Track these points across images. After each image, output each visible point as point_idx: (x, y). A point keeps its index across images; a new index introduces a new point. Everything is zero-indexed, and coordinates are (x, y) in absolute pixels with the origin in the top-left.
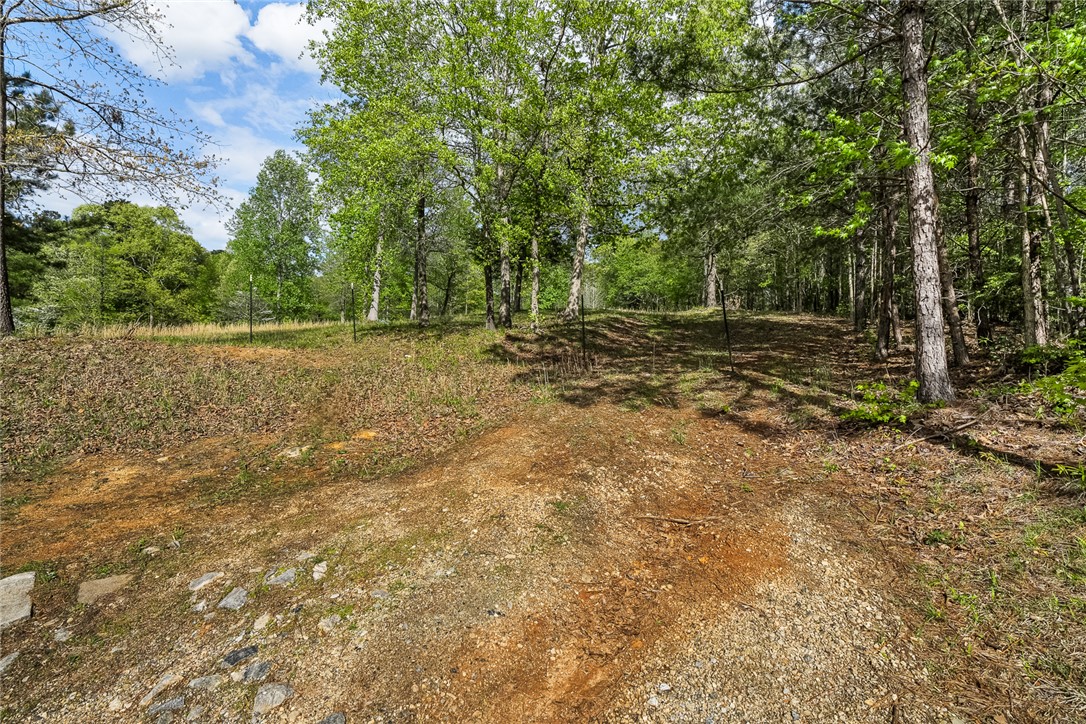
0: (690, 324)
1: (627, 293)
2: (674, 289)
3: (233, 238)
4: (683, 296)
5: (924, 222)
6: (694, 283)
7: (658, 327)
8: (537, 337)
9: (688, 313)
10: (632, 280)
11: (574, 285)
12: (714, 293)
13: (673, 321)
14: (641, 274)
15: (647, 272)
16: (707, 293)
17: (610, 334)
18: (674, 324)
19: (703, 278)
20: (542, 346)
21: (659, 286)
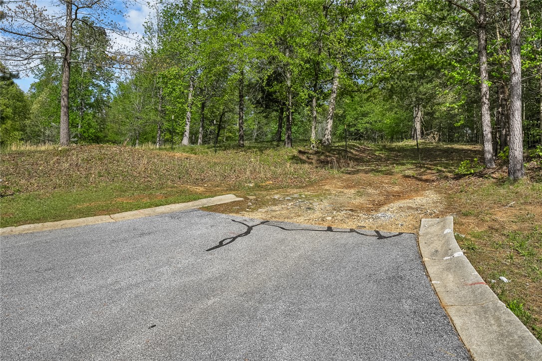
0: (401, 150)
1: (352, 129)
2: (390, 127)
3: (37, 81)
4: (397, 132)
5: (485, 103)
6: (406, 122)
7: (381, 150)
8: (314, 152)
9: (401, 144)
10: (357, 119)
11: (329, 123)
12: (419, 130)
13: (390, 148)
14: (365, 115)
15: (368, 113)
16: (416, 130)
17: (354, 152)
18: (391, 150)
19: (412, 119)
20: (319, 157)
21: (379, 125)
